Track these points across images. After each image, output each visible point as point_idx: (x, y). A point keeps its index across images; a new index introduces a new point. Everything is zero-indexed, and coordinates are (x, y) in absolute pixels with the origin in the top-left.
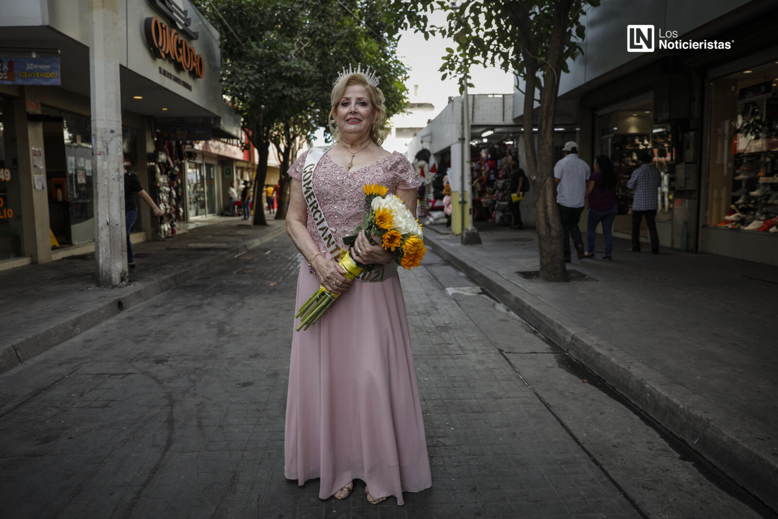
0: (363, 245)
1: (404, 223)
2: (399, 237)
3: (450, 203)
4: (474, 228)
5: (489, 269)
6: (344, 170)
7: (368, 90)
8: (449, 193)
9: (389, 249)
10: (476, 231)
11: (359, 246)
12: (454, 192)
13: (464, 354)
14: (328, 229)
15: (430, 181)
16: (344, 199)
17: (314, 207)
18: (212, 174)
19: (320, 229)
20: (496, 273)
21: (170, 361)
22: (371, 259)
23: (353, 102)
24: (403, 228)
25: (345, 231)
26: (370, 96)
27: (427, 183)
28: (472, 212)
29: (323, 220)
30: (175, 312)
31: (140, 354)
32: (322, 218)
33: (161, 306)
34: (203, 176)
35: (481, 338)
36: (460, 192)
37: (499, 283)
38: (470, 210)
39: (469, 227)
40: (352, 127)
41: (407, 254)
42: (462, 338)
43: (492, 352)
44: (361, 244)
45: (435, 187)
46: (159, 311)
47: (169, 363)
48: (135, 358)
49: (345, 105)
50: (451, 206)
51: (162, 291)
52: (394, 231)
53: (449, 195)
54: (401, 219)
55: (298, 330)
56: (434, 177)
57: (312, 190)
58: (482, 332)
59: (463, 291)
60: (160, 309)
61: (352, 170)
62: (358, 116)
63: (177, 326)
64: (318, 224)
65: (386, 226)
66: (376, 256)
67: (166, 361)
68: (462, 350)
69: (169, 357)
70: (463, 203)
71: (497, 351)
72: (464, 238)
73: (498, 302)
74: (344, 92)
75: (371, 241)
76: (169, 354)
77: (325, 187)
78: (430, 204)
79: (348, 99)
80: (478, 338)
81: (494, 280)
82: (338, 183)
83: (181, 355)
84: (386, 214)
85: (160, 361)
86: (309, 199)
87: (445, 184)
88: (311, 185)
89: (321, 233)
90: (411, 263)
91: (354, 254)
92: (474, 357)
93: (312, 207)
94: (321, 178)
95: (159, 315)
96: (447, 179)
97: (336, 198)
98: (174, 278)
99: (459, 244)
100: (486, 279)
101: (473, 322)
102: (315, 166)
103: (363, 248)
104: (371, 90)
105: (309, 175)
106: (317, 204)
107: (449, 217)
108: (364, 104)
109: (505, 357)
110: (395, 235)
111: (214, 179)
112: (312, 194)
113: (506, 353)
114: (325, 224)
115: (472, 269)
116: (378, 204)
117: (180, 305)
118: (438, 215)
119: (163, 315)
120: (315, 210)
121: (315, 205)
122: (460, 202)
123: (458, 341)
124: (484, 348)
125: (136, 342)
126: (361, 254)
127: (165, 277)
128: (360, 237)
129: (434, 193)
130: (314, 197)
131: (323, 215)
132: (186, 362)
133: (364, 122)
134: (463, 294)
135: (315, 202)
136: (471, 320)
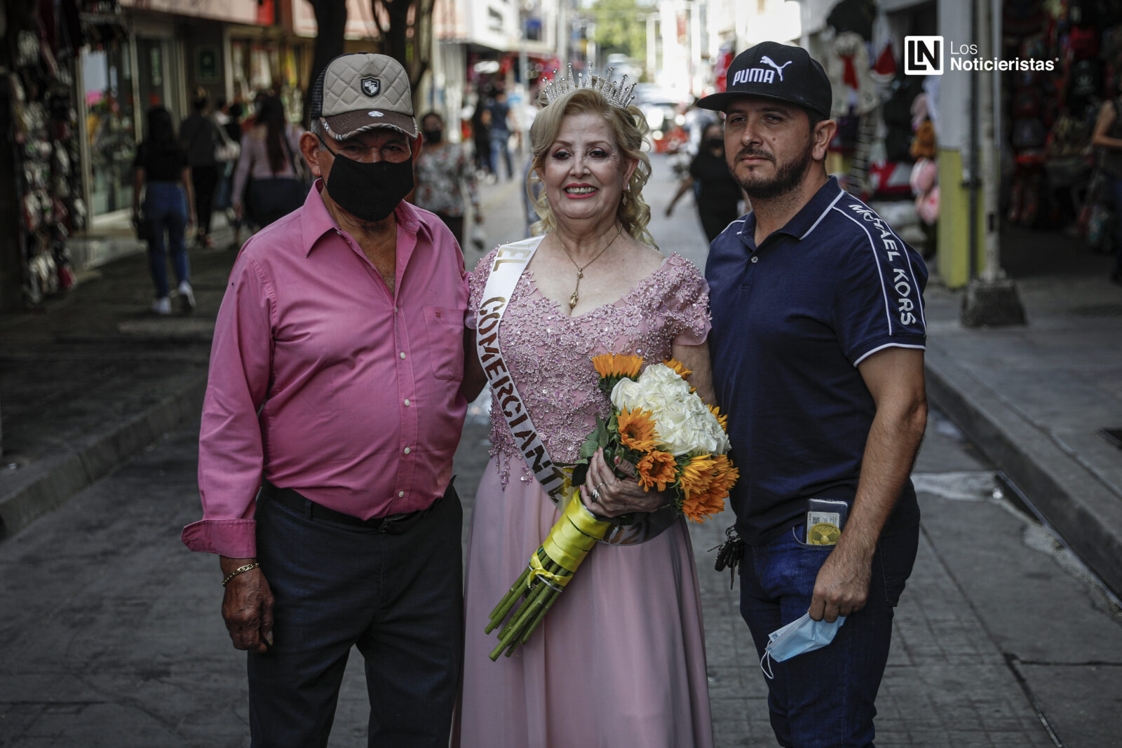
0: (602, 479)
1: (679, 433)
2: (670, 463)
3: (933, 184)
4: (1002, 274)
5: (1025, 419)
6: (563, 310)
7: (609, 122)
8: (931, 151)
9: (654, 489)
10: (1007, 284)
11: (595, 483)
12: (948, 150)
13: (914, 665)
14: (534, 435)
15: (875, 102)
16: (561, 376)
17: (503, 390)
18: (156, 71)
19: (517, 435)
20: (1044, 431)
21: (176, 674)
22: (620, 507)
23: (579, 151)
24: (678, 443)
25: (565, 440)
26: (616, 134)
27: (865, 106)
28: (996, 223)
29: (523, 418)
30: (143, 545)
31: (96, 656)
32: (521, 413)
33: (101, 526)
34: (130, 81)
35: (966, 625)
36: (965, 151)
37: (1044, 466)
38: (991, 217)
39: (989, 272)
40: (579, 206)
41: (691, 492)
42: (915, 623)
43: (987, 659)
44: (598, 479)
45: (890, 122)
46: (99, 541)
47: (173, 679)
48: (87, 665)
49: (561, 157)
50: (936, 194)
51: (89, 481)
52: (660, 454)
53: (932, 158)
54: (671, 425)
55: (494, 659)
56: (889, 88)
57: (498, 356)
58: (972, 607)
59: (942, 485)
60: (101, 534)
61: (578, 312)
62: (589, 181)
63: (162, 583)
64: (513, 424)
65: (643, 445)
66: (630, 499)
67: (167, 674)
68: (910, 655)
69: (169, 664)
70: (973, 186)
71: (999, 658)
72: (970, 307)
73: (1036, 519)
74: (558, 132)
75: (618, 474)
76: (166, 656)
77: (522, 349)
78: (875, 179)
79: (567, 145)
80: (957, 624)
81: (1032, 455)
82: (549, 341)
83: (197, 660)
84: (641, 419)
85: (152, 673)
86: (492, 372)
87: (918, 122)
88: (495, 344)
89: (520, 442)
90: (702, 509)
91: (587, 499)
92: (935, 671)
93: (499, 389)
94: (515, 329)
95: (105, 553)
96: (924, 105)
97: (544, 373)
98: (115, 442)
99: (955, 325)
100: (1012, 449)
101: (954, 579)
102: (506, 304)
103: (603, 487)
104: (616, 121)
105: (491, 320)
106: (511, 385)
107: (930, 229)
108: (601, 155)
109: (1016, 673)
110: (661, 460)
111: (161, 86)
112: (499, 362)
113: (1023, 663)
114: (528, 425)
115: (978, 415)
116: (627, 395)
117: (151, 524)
118: (901, 216)
119: (114, 553)
120: (505, 396)
121: (506, 386)
122: (964, 185)
123: (903, 631)
124: (968, 650)
125: (74, 625)
126: (600, 499)
127: (92, 440)
128: (594, 463)
129: (888, 142)
130: (505, 371)
131: (523, 407)
132: (215, 676)
133: (604, 193)
134: (939, 496)
135: (506, 379)
136: (950, 573)
